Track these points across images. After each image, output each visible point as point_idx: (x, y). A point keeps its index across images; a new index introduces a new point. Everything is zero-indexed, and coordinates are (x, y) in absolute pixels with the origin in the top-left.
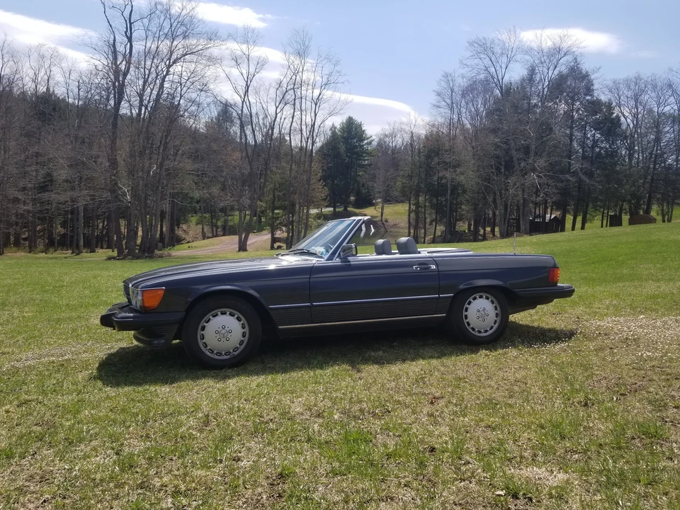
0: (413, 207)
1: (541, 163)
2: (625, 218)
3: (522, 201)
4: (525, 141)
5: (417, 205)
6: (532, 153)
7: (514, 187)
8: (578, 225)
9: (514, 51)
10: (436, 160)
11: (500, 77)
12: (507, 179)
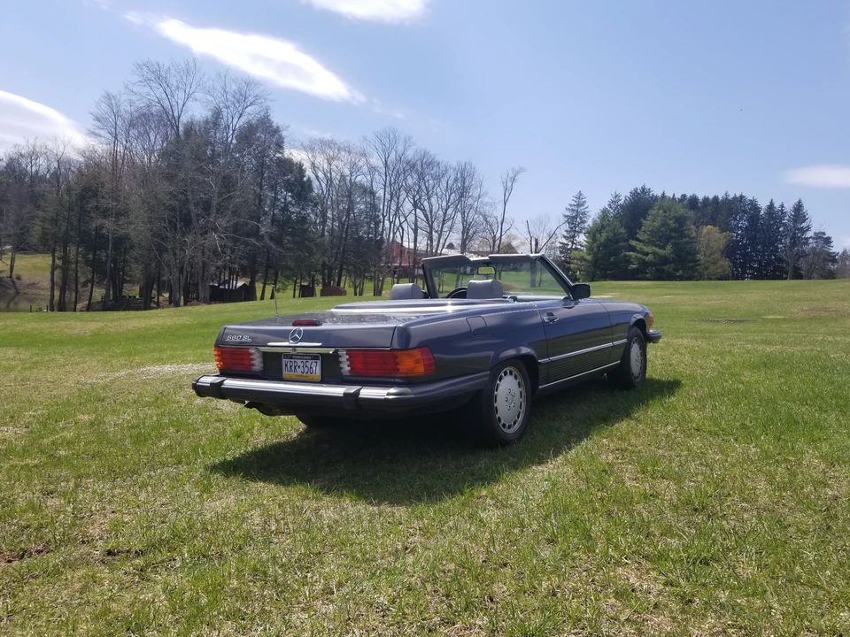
0: (58, 262)
1: (222, 222)
2: (318, 288)
3: (201, 264)
4: (205, 194)
5: (65, 259)
6: (214, 210)
7: (192, 246)
8: (268, 294)
9: (193, 88)
10: (93, 203)
11: (176, 114)
12: (183, 236)
